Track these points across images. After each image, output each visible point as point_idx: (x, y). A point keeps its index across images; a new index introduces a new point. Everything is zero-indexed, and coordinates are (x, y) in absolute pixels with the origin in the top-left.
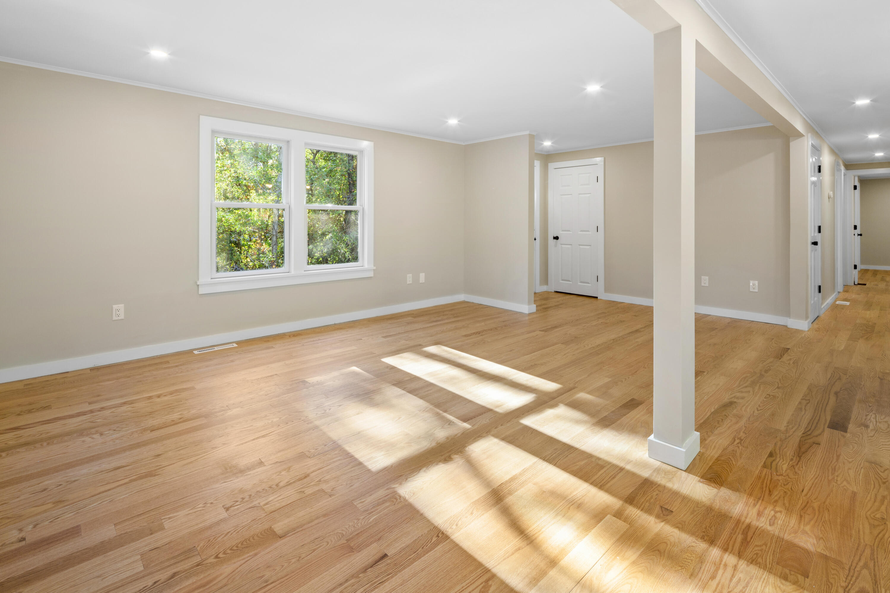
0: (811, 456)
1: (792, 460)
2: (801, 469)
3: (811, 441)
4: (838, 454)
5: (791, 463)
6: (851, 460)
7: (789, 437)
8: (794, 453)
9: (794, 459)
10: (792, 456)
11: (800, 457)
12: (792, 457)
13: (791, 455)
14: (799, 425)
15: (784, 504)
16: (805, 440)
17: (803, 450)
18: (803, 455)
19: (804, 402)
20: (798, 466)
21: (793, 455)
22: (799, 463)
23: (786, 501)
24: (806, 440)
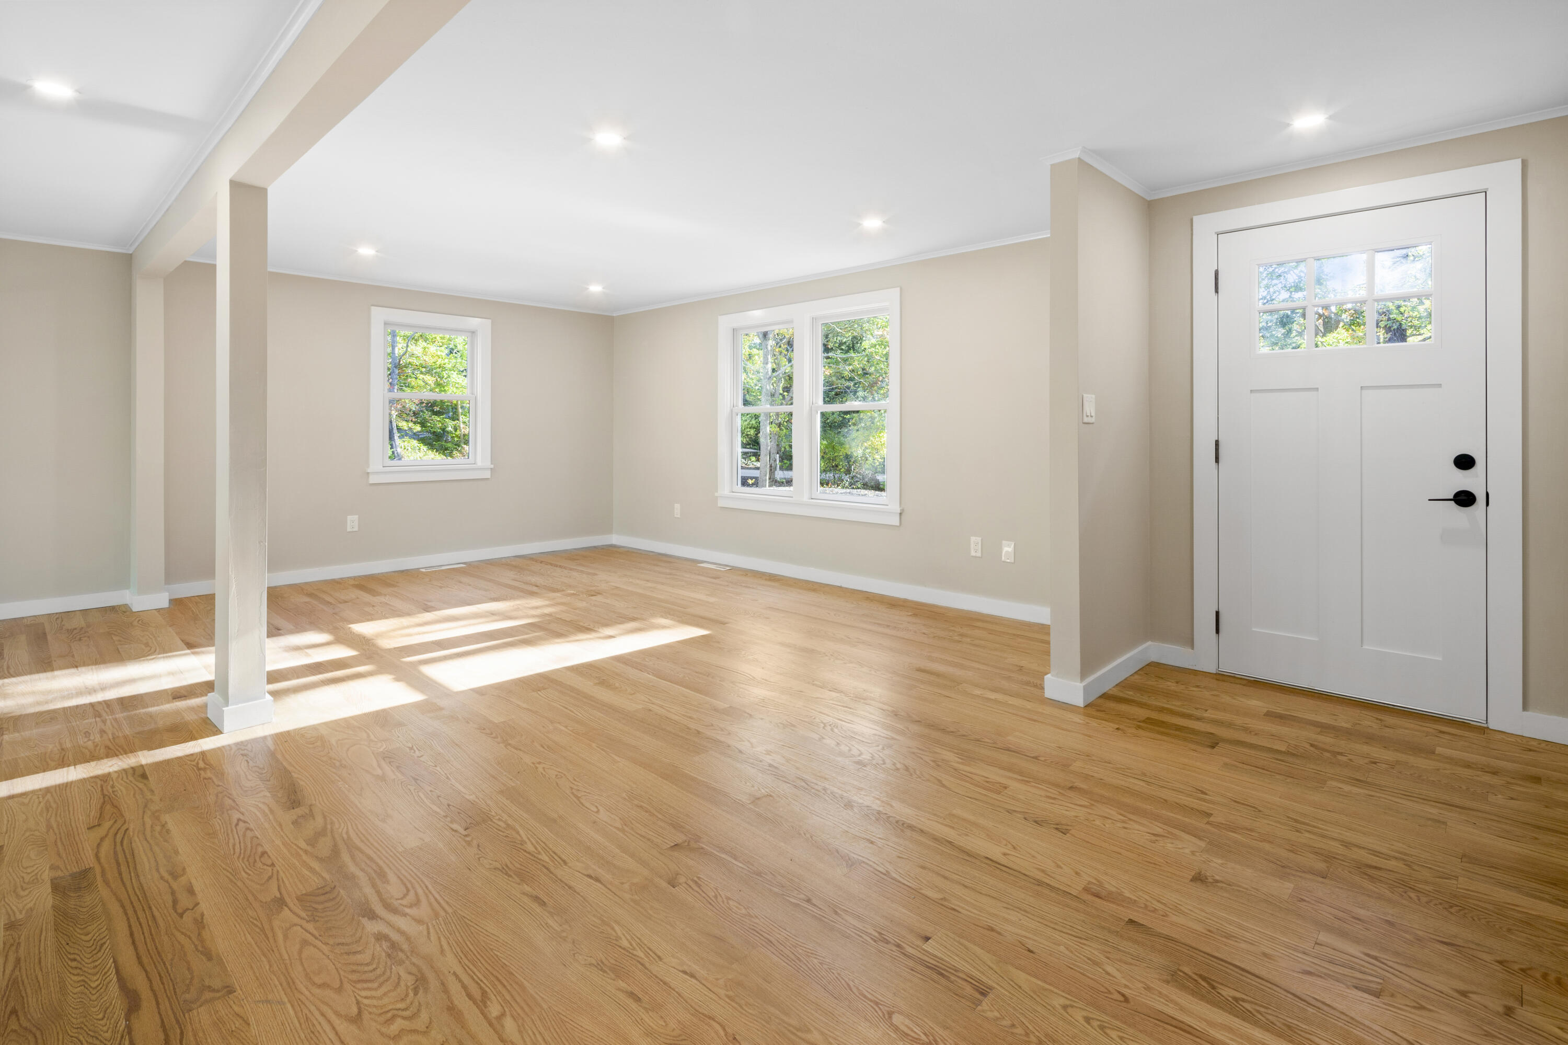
0: (90, 806)
1: (113, 787)
2: (93, 785)
3: (107, 824)
4: (51, 830)
5: (111, 783)
6: (28, 834)
7: (144, 812)
8: (116, 796)
9: (111, 790)
10: (117, 791)
11: (104, 796)
12: (114, 789)
13: (119, 792)
14: (146, 839)
15: (86, 748)
16: (116, 820)
17: (108, 807)
18: (102, 800)
19: (185, 901)
20: (99, 786)
21: (116, 793)
22: (100, 789)
23: (87, 751)
24: (115, 822)
